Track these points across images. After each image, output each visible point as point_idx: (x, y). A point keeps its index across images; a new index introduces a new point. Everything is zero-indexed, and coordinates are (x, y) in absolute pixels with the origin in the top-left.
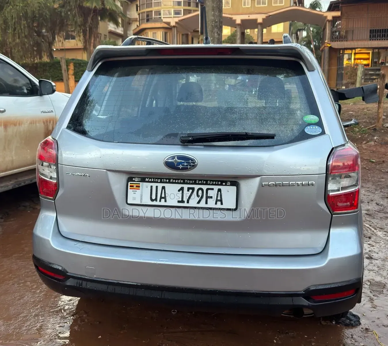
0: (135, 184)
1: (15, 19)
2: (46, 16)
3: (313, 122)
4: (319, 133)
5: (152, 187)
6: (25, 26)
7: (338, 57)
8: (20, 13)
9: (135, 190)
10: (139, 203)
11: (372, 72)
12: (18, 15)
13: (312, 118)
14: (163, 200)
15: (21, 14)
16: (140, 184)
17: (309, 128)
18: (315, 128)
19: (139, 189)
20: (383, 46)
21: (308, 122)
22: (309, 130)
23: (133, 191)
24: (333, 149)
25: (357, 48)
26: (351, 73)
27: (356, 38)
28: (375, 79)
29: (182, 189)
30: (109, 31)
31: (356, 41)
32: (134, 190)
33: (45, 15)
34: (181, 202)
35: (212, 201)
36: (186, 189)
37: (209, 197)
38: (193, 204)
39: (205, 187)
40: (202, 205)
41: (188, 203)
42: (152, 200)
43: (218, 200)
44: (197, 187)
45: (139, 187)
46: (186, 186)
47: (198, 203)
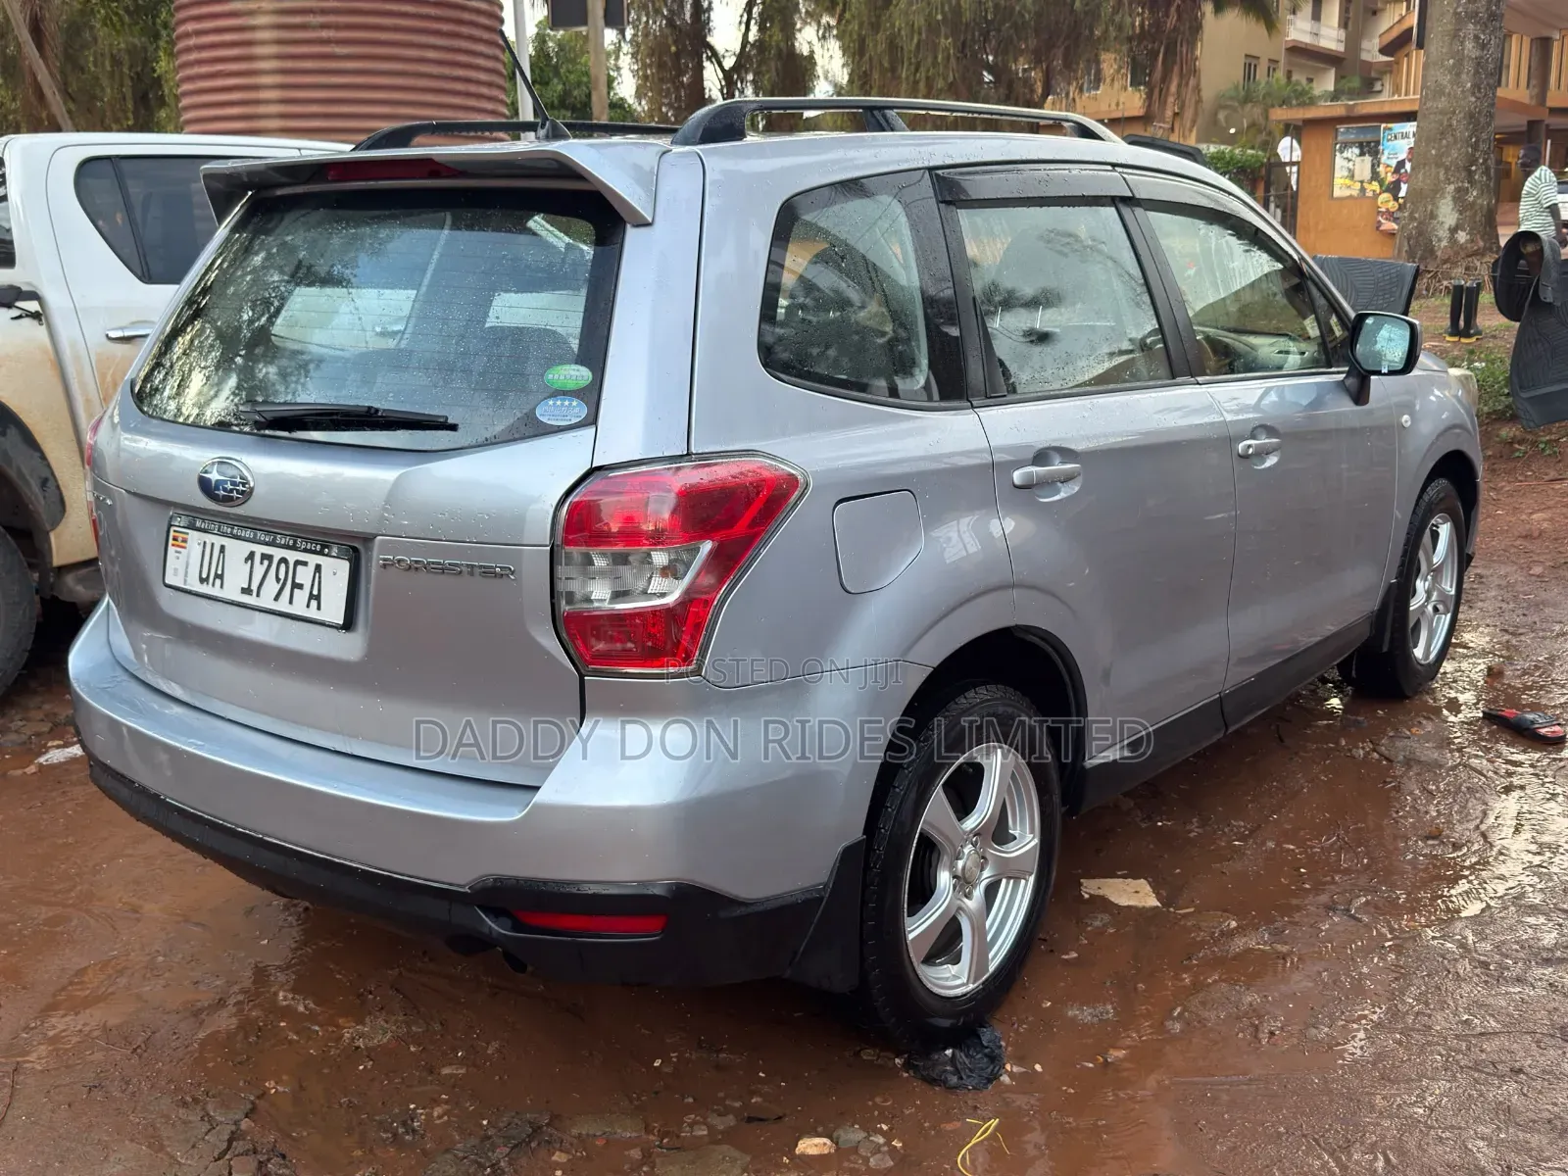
0: (180, 532)
1: (920, 34)
2: (1023, 16)
3: (571, 385)
4: (574, 421)
5: (204, 545)
6: (949, 54)
8: (937, 13)
9: (179, 550)
10: (182, 584)
12: (929, 18)
13: (572, 373)
14: (218, 581)
15: (939, 17)
16: (187, 533)
17: (551, 403)
18: (570, 404)
19: (185, 549)
21: (556, 386)
22: (549, 412)
23: (175, 553)
24: (592, 471)
29: (252, 556)
30: (1290, 45)
32: (176, 550)
33: (1019, 12)
34: (247, 591)
35: (301, 596)
36: (257, 558)
37: (297, 586)
38: (266, 600)
39: (292, 556)
40: (283, 606)
41: (258, 595)
42: (202, 580)
43: (311, 596)
44: (278, 553)
45: (185, 541)
46: (260, 549)
47: (276, 598)
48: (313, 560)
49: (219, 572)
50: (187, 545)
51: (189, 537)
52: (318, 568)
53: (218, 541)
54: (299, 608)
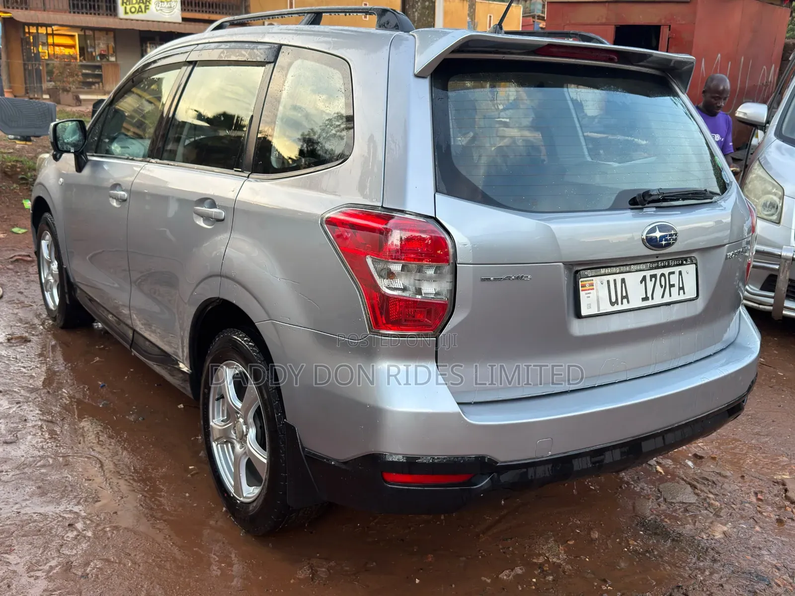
0: (588, 281)
5: (608, 282)
7: (22, 40)
9: (589, 291)
10: (596, 312)
11: (87, 71)
14: (625, 301)
16: (593, 280)
19: (593, 289)
20: (107, 26)
23: (586, 294)
25: (55, 25)
26: (61, 71)
27: (52, 6)
28: (93, 83)
29: (644, 278)
31: (52, 11)
32: (586, 292)
34: (645, 299)
35: (675, 290)
36: (648, 278)
37: (672, 286)
38: (658, 300)
39: (666, 271)
40: (667, 299)
41: (653, 299)
42: (612, 304)
43: (680, 289)
44: (658, 272)
45: (592, 285)
46: (648, 274)
47: (663, 297)
48: (677, 269)
49: (624, 294)
50: (594, 287)
51: (594, 282)
52: (680, 273)
53: (619, 277)
54: (675, 297)
